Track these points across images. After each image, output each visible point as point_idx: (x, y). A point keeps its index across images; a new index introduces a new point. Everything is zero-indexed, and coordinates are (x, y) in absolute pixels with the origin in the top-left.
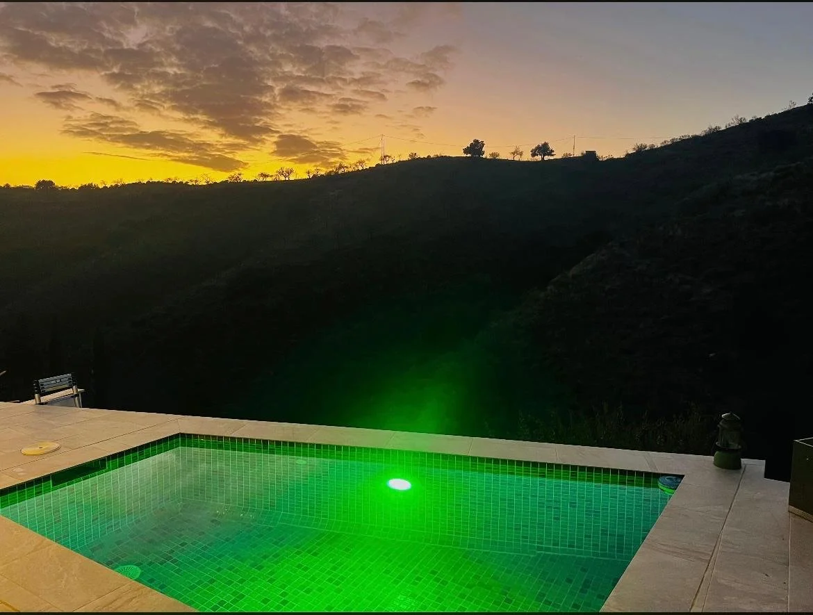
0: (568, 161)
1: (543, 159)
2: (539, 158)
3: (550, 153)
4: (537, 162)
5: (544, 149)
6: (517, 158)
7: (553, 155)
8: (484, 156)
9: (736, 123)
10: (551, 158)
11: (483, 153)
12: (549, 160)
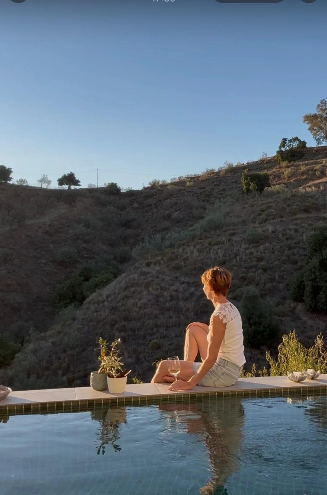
0: (92, 192)
1: (69, 188)
2: (66, 187)
3: (76, 183)
4: (63, 191)
5: (70, 179)
6: (44, 186)
7: (79, 185)
8: (11, 182)
9: (226, 167)
10: (77, 187)
11: (10, 179)
12: (76, 190)
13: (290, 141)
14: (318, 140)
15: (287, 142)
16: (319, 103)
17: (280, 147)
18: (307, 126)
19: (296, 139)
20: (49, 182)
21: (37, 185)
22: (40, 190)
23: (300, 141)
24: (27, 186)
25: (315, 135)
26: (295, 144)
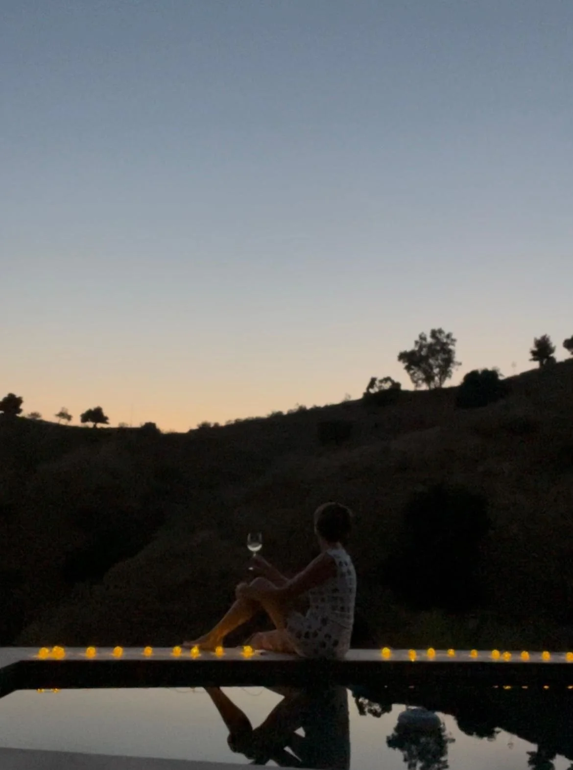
0: (123, 432)
1: (95, 425)
2: (90, 424)
3: (104, 420)
4: (87, 429)
5: (96, 415)
6: (63, 422)
7: (107, 423)
8: (20, 415)
10: (105, 426)
11: (20, 411)
12: (102, 429)
13: (381, 381)
14: (415, 382)
15: (377, 383)
16: (417, 338)
17: (368, 389)
18: (402, 365)
19: (387, 379)
20: (69, 418)
21: (55, 420)
22: (58, 427)
23: (392, 382)
24: (41, 421)
25: (412, 376)
26: (387, 386)
